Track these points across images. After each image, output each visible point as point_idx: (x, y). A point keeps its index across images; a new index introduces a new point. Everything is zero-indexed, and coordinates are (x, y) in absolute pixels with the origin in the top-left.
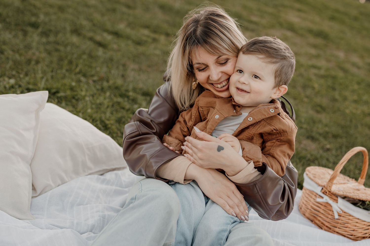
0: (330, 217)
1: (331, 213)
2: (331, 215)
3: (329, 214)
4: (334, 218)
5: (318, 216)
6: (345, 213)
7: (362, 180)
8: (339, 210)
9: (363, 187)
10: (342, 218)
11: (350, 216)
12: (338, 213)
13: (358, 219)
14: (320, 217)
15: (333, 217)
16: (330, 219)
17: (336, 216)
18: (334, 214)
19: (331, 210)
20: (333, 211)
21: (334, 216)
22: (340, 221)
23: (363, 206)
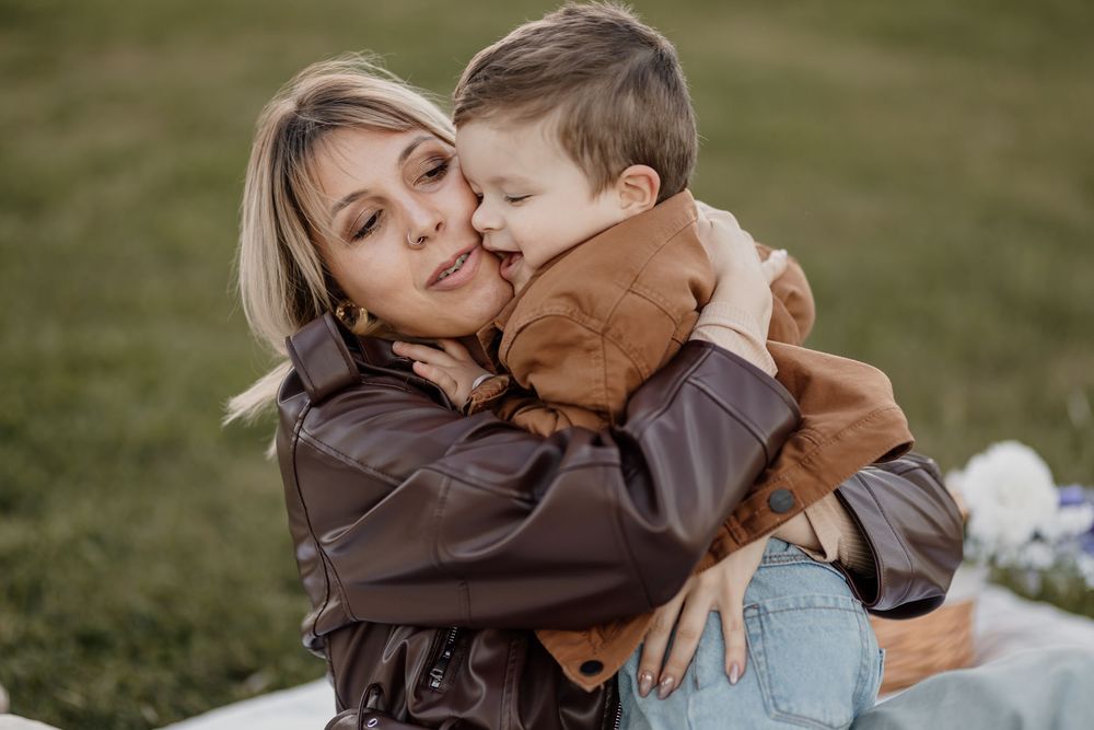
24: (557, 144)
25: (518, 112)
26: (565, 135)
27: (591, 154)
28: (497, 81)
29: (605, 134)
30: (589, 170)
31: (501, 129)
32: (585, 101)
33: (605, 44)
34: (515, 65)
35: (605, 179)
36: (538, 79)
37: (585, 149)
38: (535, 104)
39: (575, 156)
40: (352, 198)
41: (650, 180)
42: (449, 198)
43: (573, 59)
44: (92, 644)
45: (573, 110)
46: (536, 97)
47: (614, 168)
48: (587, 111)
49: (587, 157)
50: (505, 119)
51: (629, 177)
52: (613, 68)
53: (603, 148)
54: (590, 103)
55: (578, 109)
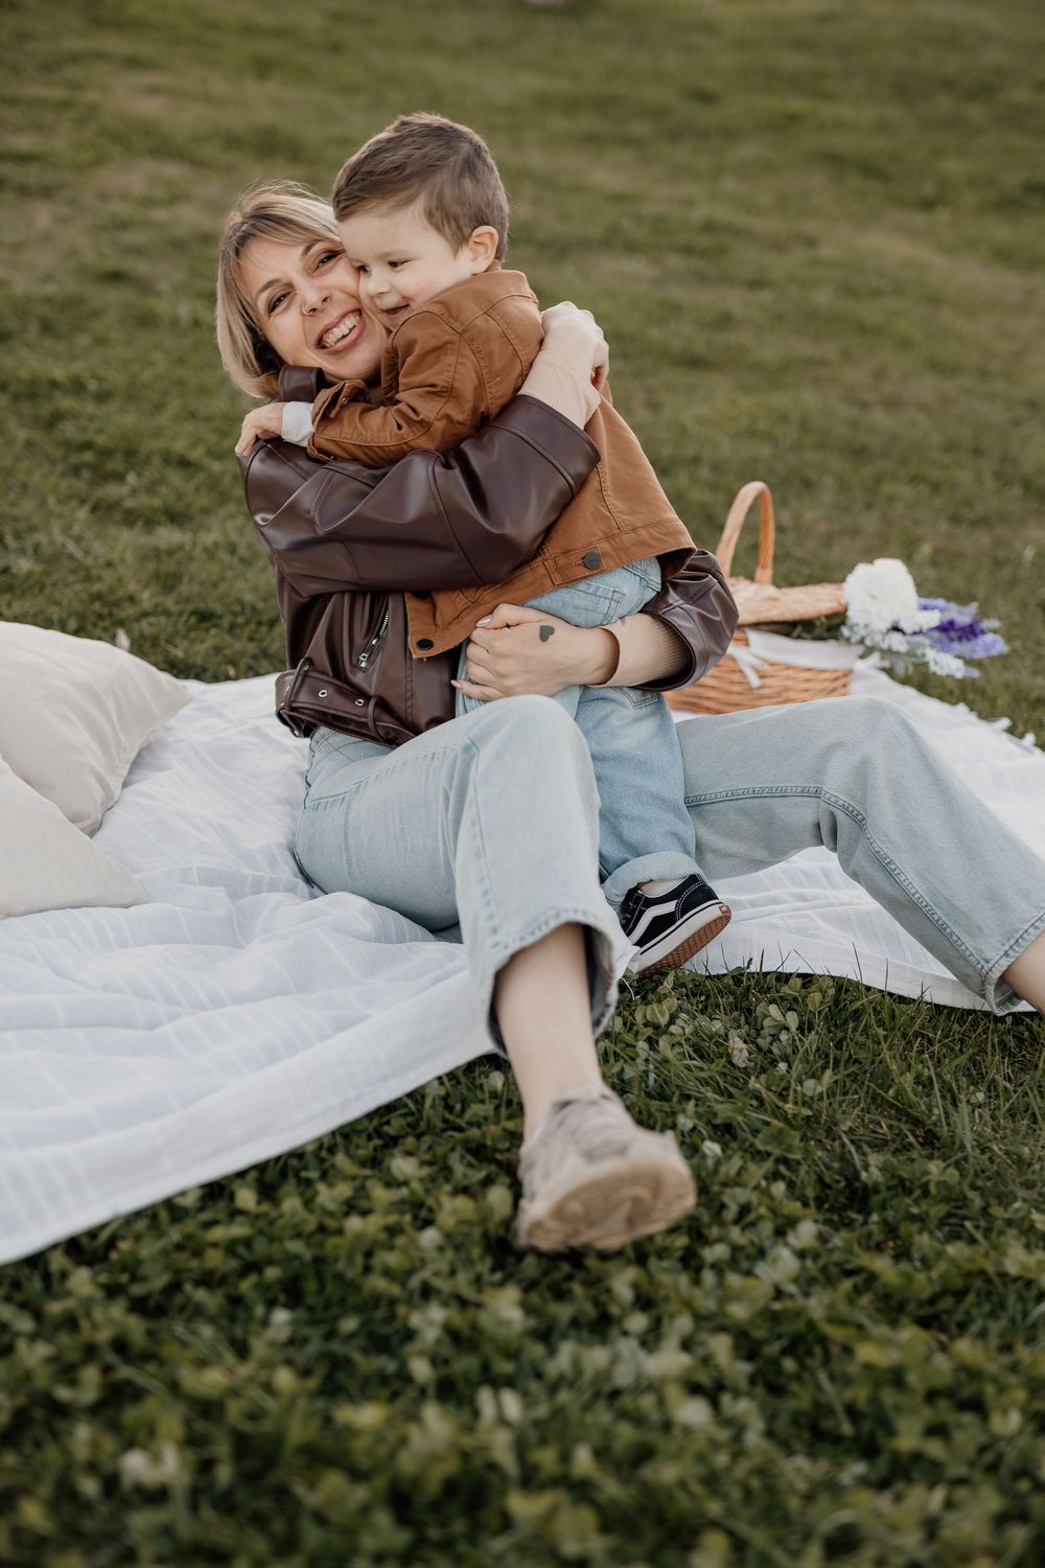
0: (736, 688)
1: (736, 677)
2: (740, 683)
3: (733, 683)
4: (751, 689)
5: (701, 698)
6: (772, 664)
7: (765, 573)
8: (757, 662)
9: (772, 591)
10: (769, 681)
11: (788, 667)
12: (757, 671)
13: (809, 670)
14: (708, 698)
15: (744, 686)
16: (739, 693)
17: (755, 681)
18: (745, 677)
19: (734, 672)
20: (741, 672)
21: (748, 683)
22: (765, 691)
23: (808, 632)
24: (425, 222)
25: (392, 202)
26: (430, 215)
27: (449, 224)
28: (371, 181)
29: (457, 209)
30: (449, 237)
31: (382, 216)
32: (438, 188)
33: (441, 143)
34: (380, 168)
35: (460, 239)
36: (402, 176)
37: (445, 222)
38: (404, 194)
39: (439, 229)
40: (270, 284)
41: (491, 234)
42: (339, 276)
43: (424, 156)
44: (205, 618)
45: (432, 193)
46: (404, 189)
47: (466, 231)
48: (441, 193)
49: (446, 226)
50: (384, 208)
51: (478, 236)
52: (452, 159)
53: (456, 219)
54: (442, 188)
55: (435, 193)
